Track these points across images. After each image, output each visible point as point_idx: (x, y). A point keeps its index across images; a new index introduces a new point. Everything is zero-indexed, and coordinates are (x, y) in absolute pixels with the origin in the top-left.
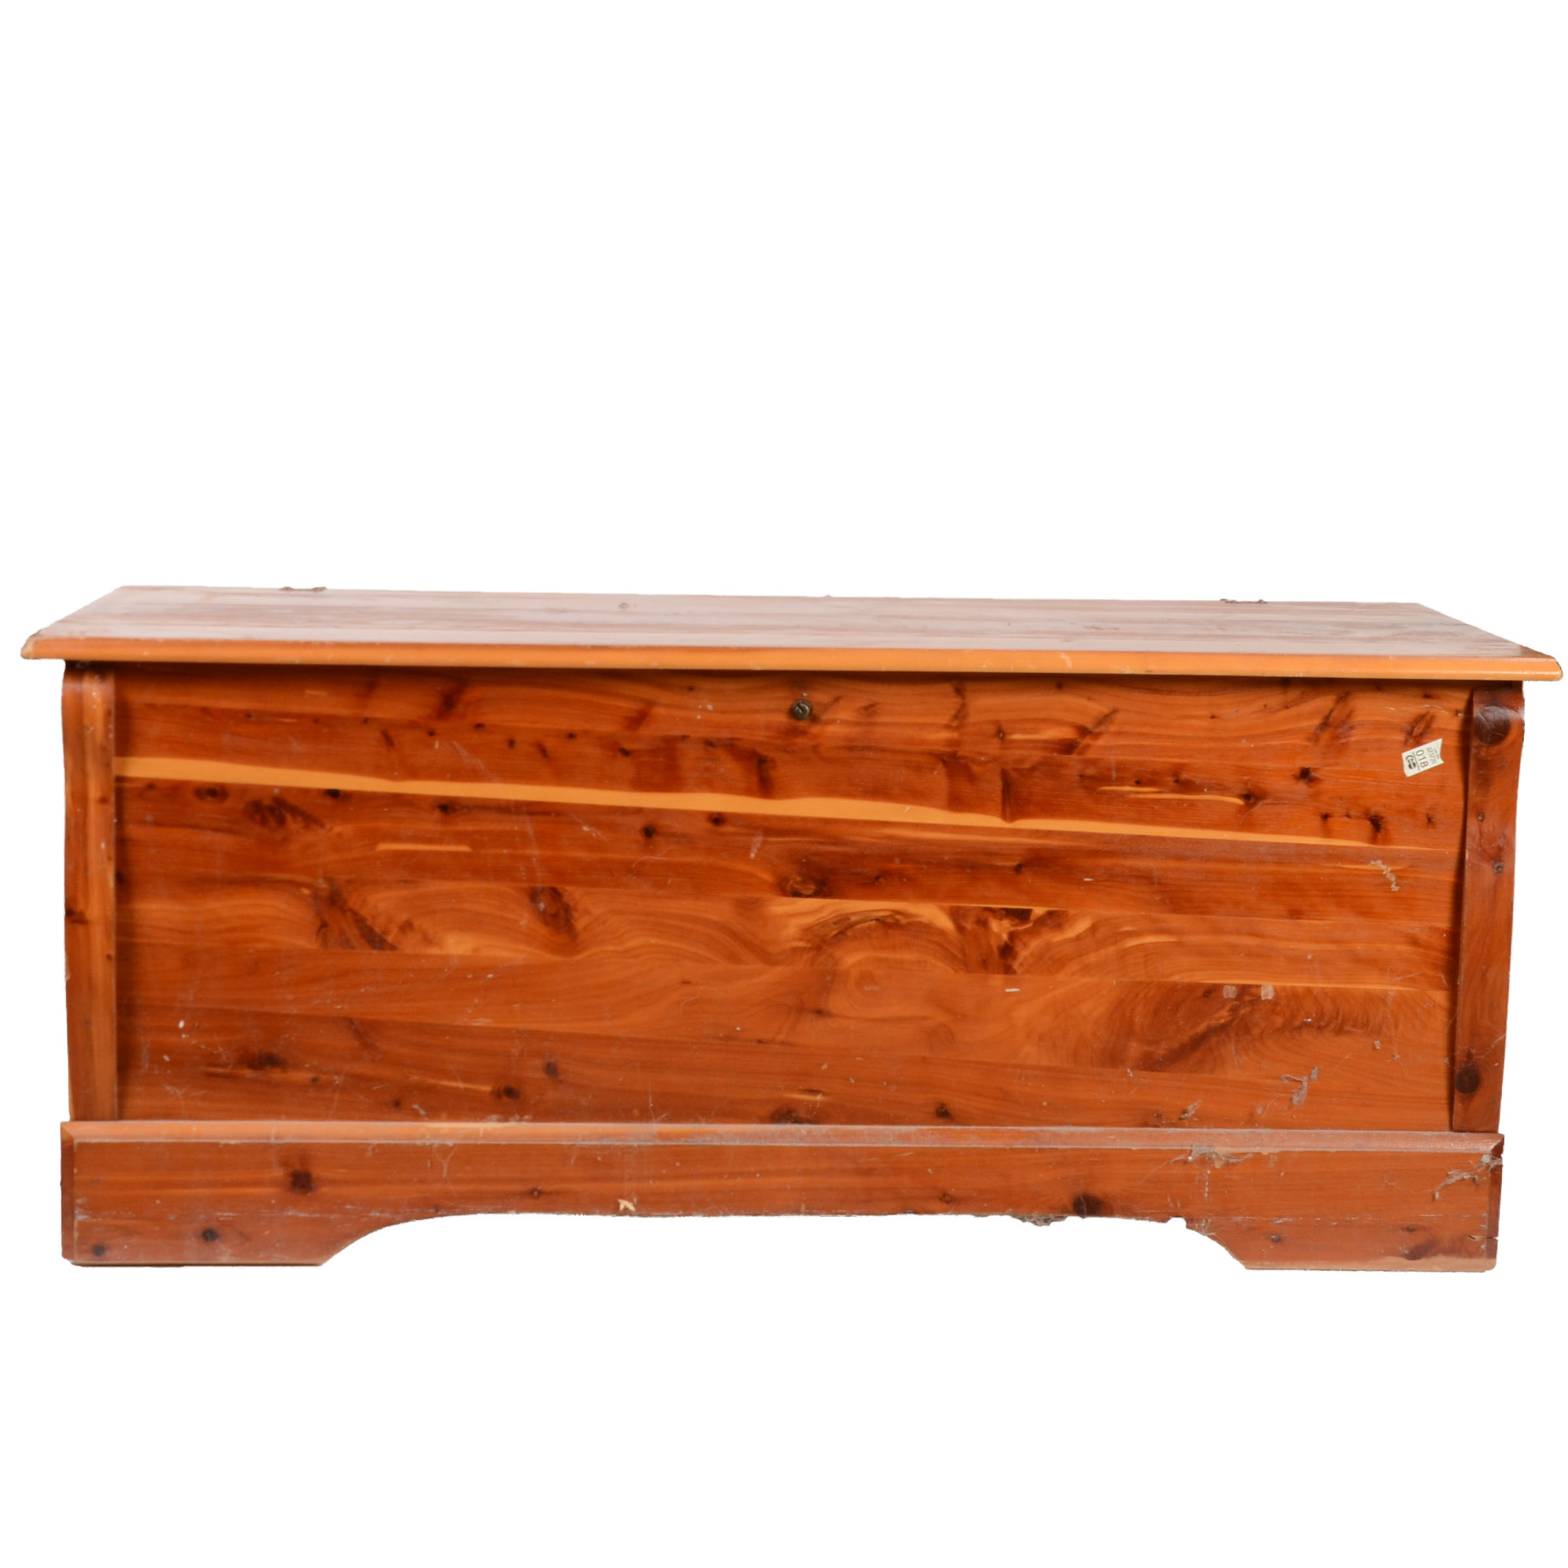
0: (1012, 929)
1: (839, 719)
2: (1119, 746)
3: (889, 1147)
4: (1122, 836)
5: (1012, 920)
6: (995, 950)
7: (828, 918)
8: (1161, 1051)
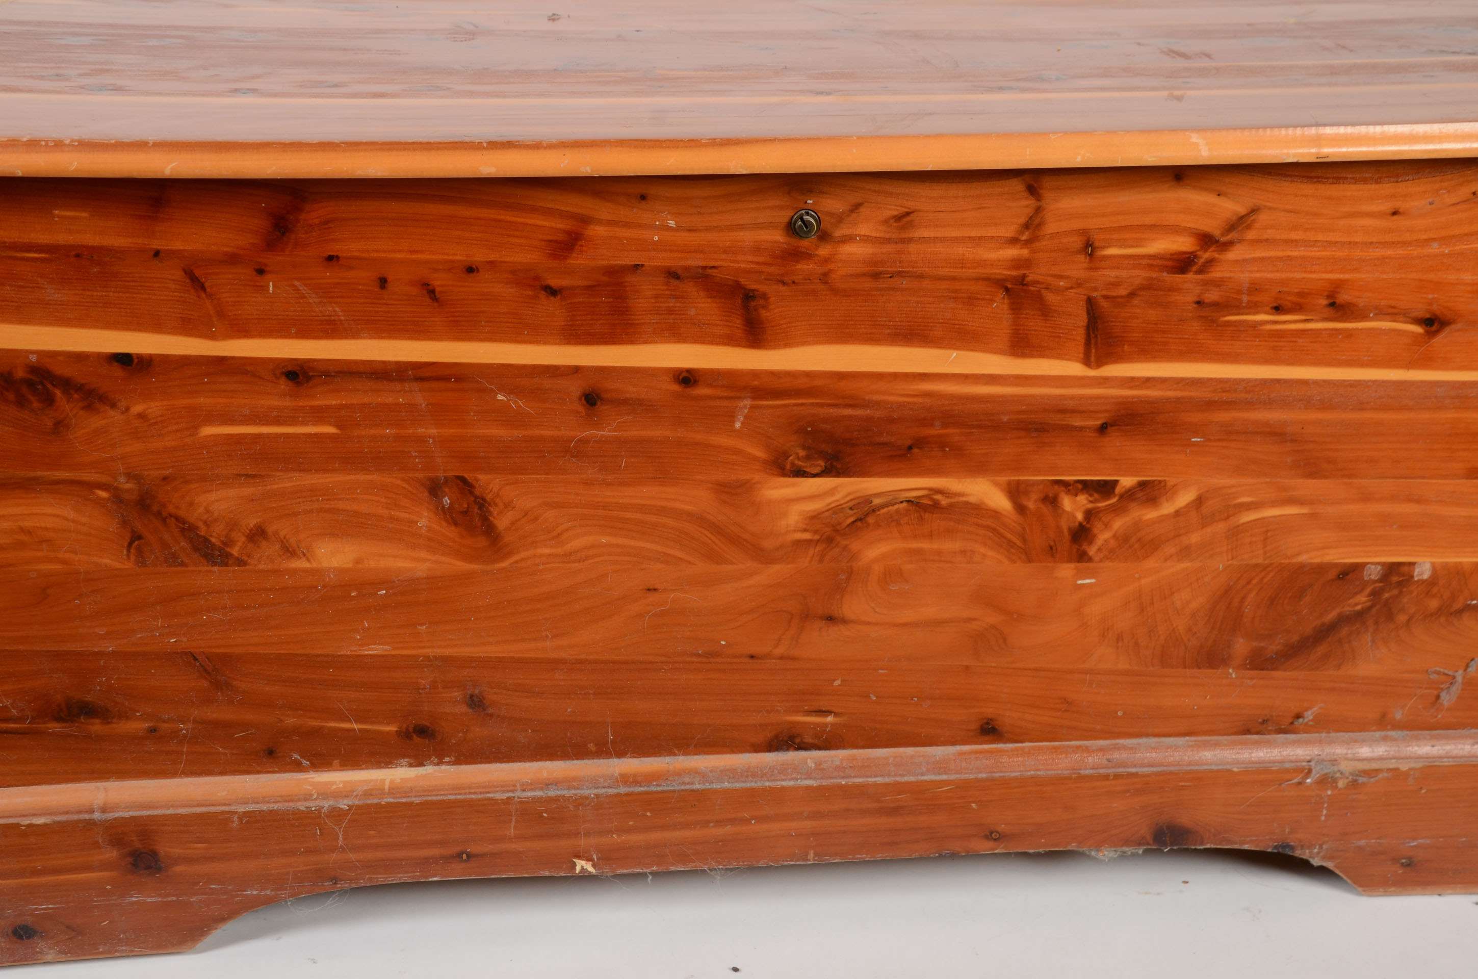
0: (1090, 506)
1: (859, 235)
2: (1254, 260)
3: (922, 781)
4: (1248, 381)
5: (1091, 495)
6: (1066, 533)
7: (842, 502)
8: (1274, 647)
